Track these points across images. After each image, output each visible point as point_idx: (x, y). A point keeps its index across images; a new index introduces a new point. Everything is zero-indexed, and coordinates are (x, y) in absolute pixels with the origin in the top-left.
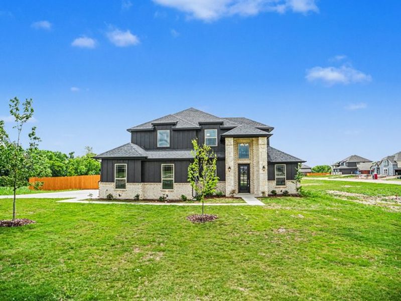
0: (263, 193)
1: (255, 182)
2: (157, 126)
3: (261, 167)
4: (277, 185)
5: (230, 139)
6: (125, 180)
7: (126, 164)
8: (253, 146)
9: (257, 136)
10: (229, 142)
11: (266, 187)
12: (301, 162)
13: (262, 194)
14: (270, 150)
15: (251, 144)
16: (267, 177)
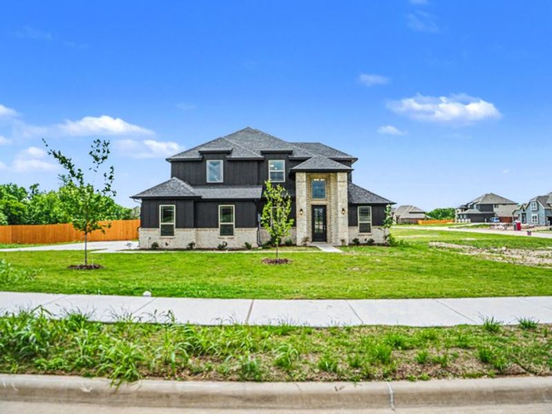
0: (343, 241)
1: (333, 227)
2: (205, 155)
3: (340, 209)
4: (360, 232)
5: (301, 174)
6: (173, 225)
7: (174, 206)
8: (330, 183)
9: (336, 171)
10: (301, 179)
11: (346, 234)
12: (391, 204)
13: (341, 242)
14: (352, 188)
15: (328, 180)
16: (347, 221)
